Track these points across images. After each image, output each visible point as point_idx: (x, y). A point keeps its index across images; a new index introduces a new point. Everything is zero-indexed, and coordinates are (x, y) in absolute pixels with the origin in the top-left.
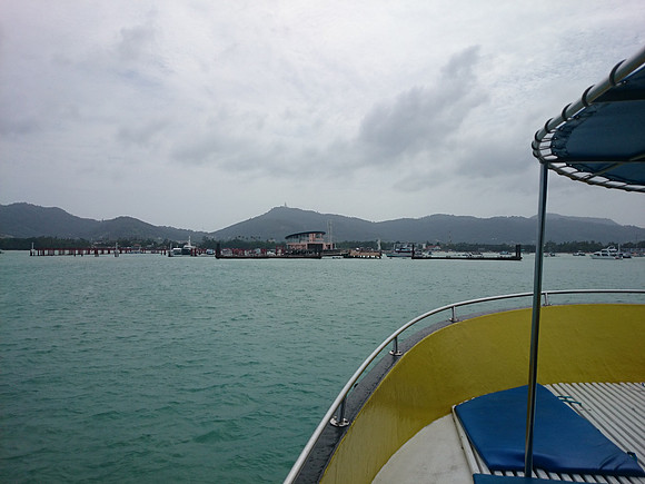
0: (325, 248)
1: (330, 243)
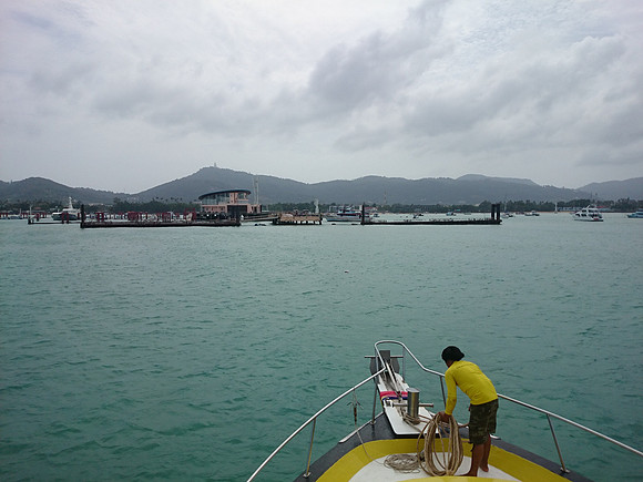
0: (250, 210)
1: (257, 205)
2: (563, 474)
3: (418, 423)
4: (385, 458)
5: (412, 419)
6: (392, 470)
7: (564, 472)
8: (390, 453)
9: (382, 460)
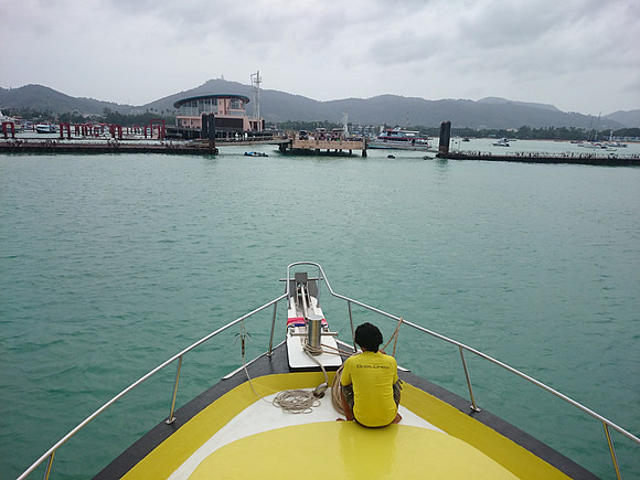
0: (247, 126)
1: (257, 118)
2: (473, 413)
3: (319, 354)
4: (275, 395)
5: (313, 349)
6: (280, 410)
7: (474, 411)
8: (282, 389)
9: (271, 398)
